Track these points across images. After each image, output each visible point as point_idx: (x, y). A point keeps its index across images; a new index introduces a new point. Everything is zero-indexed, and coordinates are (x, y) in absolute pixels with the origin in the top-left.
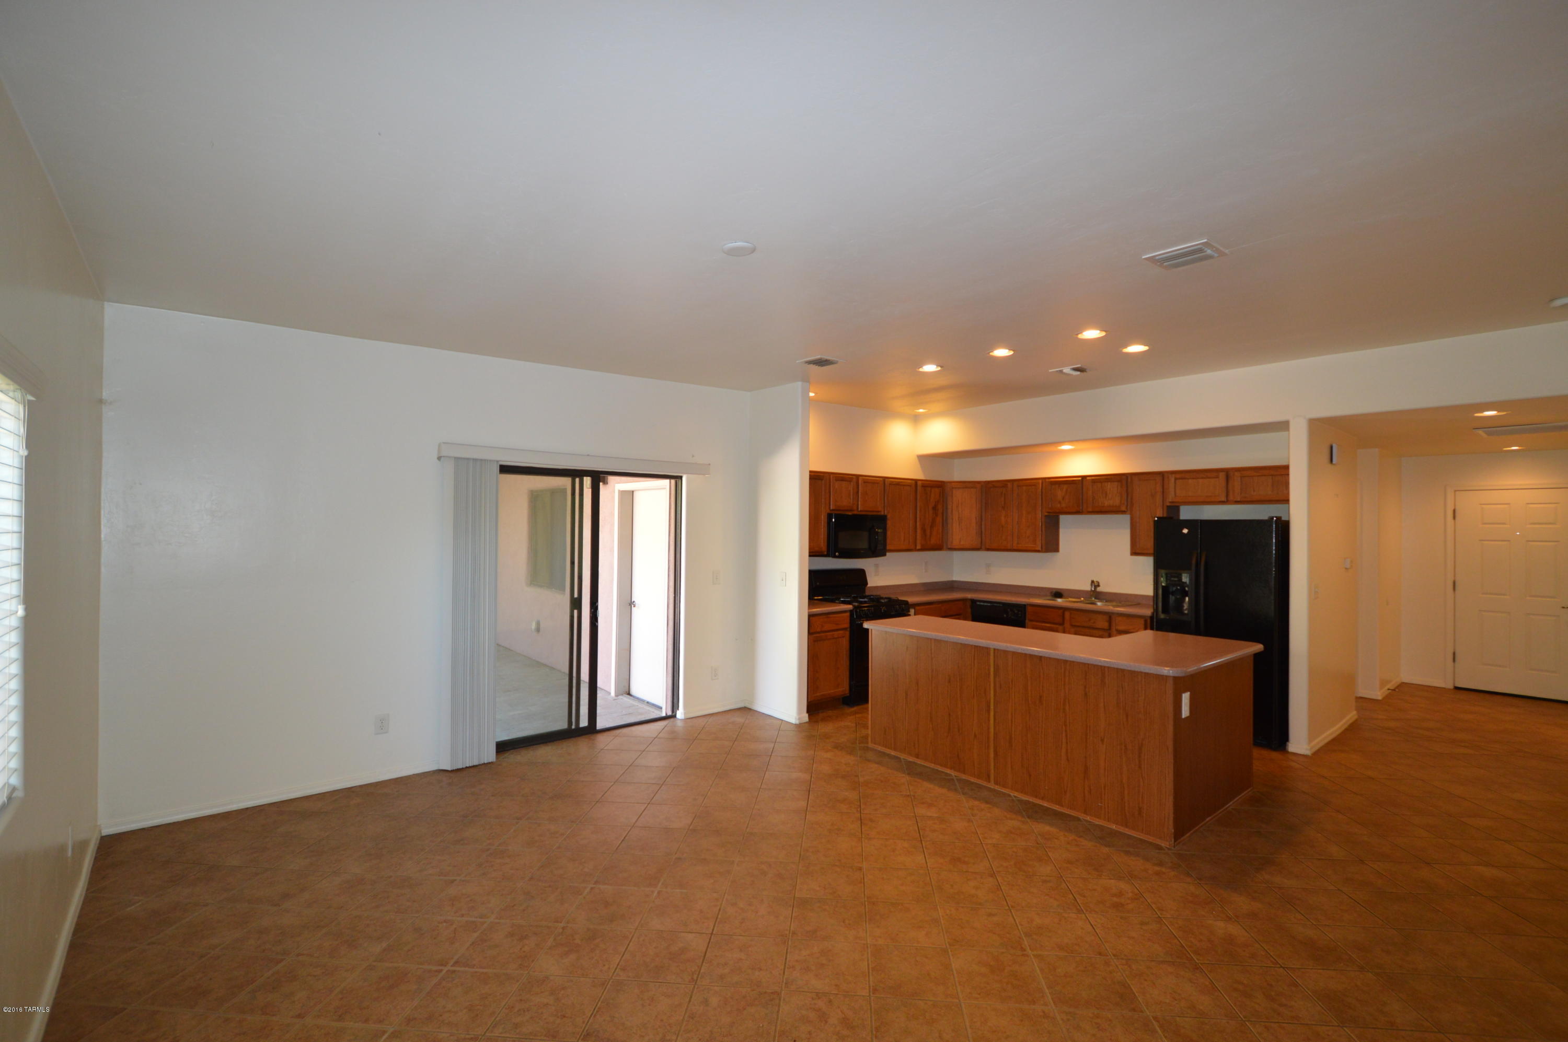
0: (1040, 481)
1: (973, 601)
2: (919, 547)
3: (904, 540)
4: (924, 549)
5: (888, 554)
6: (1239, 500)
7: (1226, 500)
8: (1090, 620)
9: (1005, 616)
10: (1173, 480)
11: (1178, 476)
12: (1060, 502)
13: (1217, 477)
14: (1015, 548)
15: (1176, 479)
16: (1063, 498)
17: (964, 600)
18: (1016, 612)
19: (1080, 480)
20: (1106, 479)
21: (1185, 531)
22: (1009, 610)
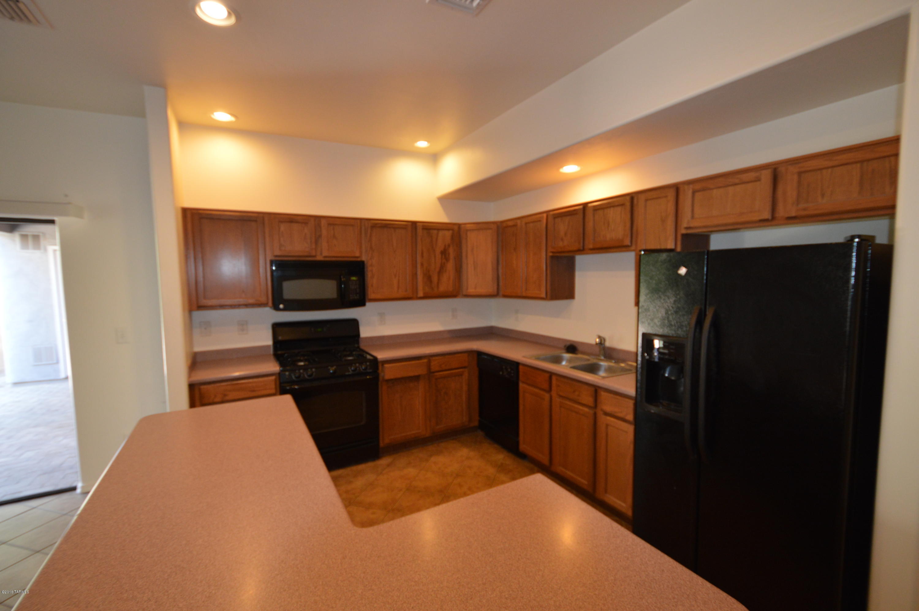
0: (545, 215)
1: (479, 354)
2: (421, 294)
3: (398, 288)
4: (426, 297)
5: (368, 304)
6: (793, 214)
7: (770, 218)
8: (574, 392)
9: (501, 373)
10: (690, 193)
11: (698, 186)
12: (562, 240)
13: (758, 179)
14: (524, 294)
15: (694, 193)
16: (566, 234)
17: (470, 352)
18: (509, 370)
19: (579, 209)
20: (609, 203)
21: (683, 271)
22: (504, 367)
